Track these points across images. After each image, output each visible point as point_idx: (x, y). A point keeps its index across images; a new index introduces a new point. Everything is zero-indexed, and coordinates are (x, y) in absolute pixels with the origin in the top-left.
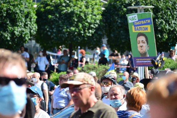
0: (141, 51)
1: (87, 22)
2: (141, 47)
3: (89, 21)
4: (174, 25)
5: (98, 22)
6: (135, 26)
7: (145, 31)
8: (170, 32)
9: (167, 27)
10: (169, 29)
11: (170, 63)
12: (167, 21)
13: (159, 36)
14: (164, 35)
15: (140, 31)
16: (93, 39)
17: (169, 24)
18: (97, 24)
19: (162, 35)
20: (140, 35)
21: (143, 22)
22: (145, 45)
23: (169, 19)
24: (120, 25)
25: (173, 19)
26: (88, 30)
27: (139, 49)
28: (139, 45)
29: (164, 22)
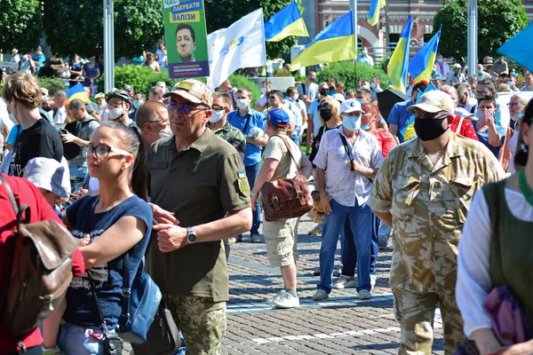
0: (182, 53)
1: (16, 11)
2: (183, 46)
3: (19, 9)
4: (151, 16)
5: (33, 10)
6: (174, 13)
7: (191, 21)
8: (146, 27)
9: (142, 18)
10: (144, 22)
11: (147, 74)
12: (141, 10)
13: (130, 32)
14: (137, 30)
15: (182, 21)
16: (25, 38)
17: (144, 14)
18: (31, 13)
19: (133, 31)
20: (182, 27)
21: (187, 6)
22: (190, 43)
23: (145, 5)
24: (68, 16)
25: (150, 6)
26: (18, 23)
27: (180, 51)
28: (178, 44)
29: (137, 10)
